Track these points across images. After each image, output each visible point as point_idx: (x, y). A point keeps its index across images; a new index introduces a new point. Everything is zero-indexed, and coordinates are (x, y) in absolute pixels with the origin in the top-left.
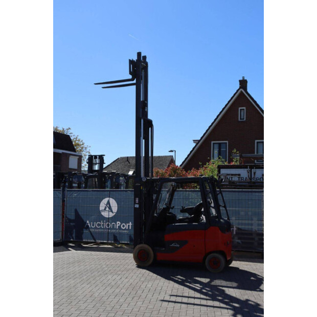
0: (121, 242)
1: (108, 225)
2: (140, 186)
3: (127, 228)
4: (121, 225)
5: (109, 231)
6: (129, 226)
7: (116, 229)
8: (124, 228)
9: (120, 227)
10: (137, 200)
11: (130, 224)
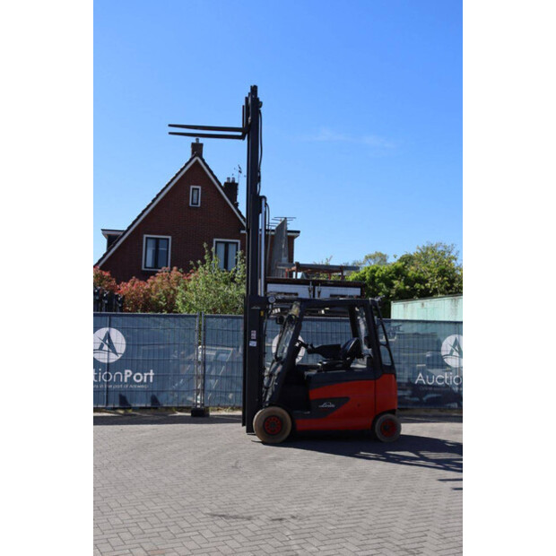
0: (133, 405)
1: (108, 376)
2: (260, 310)
3: (145, 381)
4: (133, 375)
5: (110, 386)
6: (148, 376)
7: (124, 383)
8: (140, 380)
9: (130, 379)
10: (254, 335)
11: (151, 373)
